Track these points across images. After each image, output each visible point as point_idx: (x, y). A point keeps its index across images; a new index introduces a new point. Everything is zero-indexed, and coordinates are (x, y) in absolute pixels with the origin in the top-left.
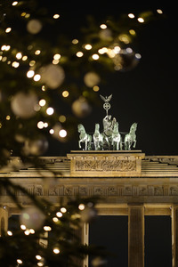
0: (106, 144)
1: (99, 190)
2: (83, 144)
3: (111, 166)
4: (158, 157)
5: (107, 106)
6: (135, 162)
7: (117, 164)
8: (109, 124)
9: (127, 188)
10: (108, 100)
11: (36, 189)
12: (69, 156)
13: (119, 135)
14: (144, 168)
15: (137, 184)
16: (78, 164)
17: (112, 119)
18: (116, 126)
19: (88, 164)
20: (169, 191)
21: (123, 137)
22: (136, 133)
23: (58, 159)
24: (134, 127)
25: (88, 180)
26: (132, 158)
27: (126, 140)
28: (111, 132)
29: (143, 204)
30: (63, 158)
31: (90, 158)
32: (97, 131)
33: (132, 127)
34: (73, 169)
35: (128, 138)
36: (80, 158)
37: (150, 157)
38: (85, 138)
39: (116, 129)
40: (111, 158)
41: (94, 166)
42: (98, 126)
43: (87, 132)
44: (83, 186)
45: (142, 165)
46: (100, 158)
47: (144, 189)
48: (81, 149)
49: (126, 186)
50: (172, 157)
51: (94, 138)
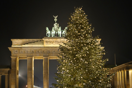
1: (54, 51)
3: (58, 43)
5: (56, 20)
7: (61, 42)
8: (56, 26)
10: (56, 17)
11: (32, 51)
12: (43, 39)
13: (61, 31)
16: (46, 42)
17: (57, 24)
18: (60, 28)
19: (50, 42)
21: (62, 32)
23: (39, 40)
25: (50, 48)
27: (63, 33)
30: (41, 39)
31: (51, 40)
32: (53, 30)
34: (45, 43)
36: (47, 40)
38: (49, 32)
40: (59, 40)
41: (52, 42)
44: (49, 50)
46: (55, 40)
48: (47, 37)
51: (52, 32)
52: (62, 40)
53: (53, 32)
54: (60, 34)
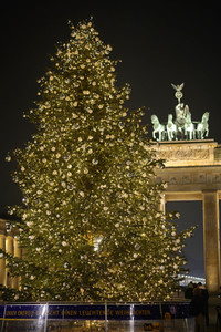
0: (179, 132)
1: (174, 179)
2: (157, 134)
3: (184, 155)
5: (179, 95)
6: (208, 151)
7: (191, 153)
8: (181, 112)
9: (201, 177)
10: (180, 88)
13: (191, 124)
14: (217, 157)
15: (210, 172)
17: (184, 107)
18: (189, 116)
19: (163, 154)
24: (205, 117)
26: (205, 147)
27: (199, 129)
28: (183, 120)
29: (216, 191)
31: (164, 148)
32: (170, 122)
33: (204, 116)
38: (159, 128)
39: (189, 119)
40: (185, 148)
41: (168, 156)
42: (171, 117)
43: (161, 123)
45: (215, 153)
46: (174, 148)
47: (217, 177)
49: (200, 174)
51: (168, 128)
52: (194, 147)
53: (172, 128)
54: (189, 133)
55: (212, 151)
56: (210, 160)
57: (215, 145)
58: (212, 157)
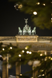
3: (28, 39)
4: (42, 37)
5: (26, 22)
6: (35, 38)
7: (30, 39)
9: (33, 46)
10: (27, 20)
12: (16, 37)
14: (38, 40)
15: (36, 45)
16: (19, 39)
17: (28, 26)
19: (22, 39)
20: (45, 47)
22: (35, 30)
23: (13, 37)
24: (35, 28)
25: (22, 43)
26: (35, 37)
27: (32, 32)
29: (38, 50)
30: (14, 37)
31: (22, 37)
32: (24, 29)
34: (17, 40)
35: (33, 31)
36: (19, 37)
37: (39, 37)
40: (29, 37)
41: (23, 39)
44: (20, 45)
45: (38, 39)
46: (25, 37)
47: (38, 46)
49: (33, 45)
50: (46, 37)
51: (23, 31)
52: (31, 37)
54: (30, 33)
55: (37, 38)
56: (36, 41)
57: (38, 37)
58: (37, 40)
